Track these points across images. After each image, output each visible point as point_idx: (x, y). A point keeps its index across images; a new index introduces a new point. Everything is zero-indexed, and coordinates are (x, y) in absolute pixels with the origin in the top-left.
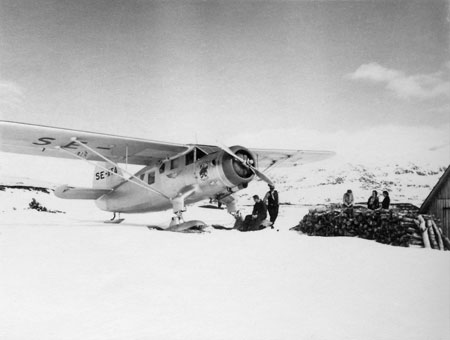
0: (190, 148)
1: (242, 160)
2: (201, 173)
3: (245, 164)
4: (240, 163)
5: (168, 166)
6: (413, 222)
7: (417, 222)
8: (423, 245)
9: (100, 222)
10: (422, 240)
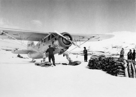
0: (49, 34)
1: (66, 38)
2: (52, 44)
3: (67, 39)
4: (65, 39)
5: (44, 41)
6: (121, 63)
7: (123, 63)
8: (124, 75)
9: (28, 62)
10: (124, 72)
